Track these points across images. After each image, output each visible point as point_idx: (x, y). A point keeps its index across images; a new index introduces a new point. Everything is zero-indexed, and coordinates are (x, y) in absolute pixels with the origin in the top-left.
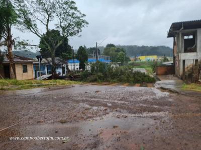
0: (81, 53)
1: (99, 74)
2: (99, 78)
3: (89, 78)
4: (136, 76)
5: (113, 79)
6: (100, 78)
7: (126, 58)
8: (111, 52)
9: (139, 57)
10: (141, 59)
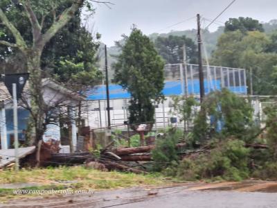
0: (139, 59)
1: (235, 144)
3: (187, 159)
8: (250, 52)
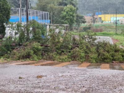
1: (36, 44)
2: (35, 53)
3: (15, 51)
4: (101, 51)
5: (60, 54)
6: (36, 51)
7: (77, 16)
8: (52, 5)
9: (100, 16)
10: (103, 19)
